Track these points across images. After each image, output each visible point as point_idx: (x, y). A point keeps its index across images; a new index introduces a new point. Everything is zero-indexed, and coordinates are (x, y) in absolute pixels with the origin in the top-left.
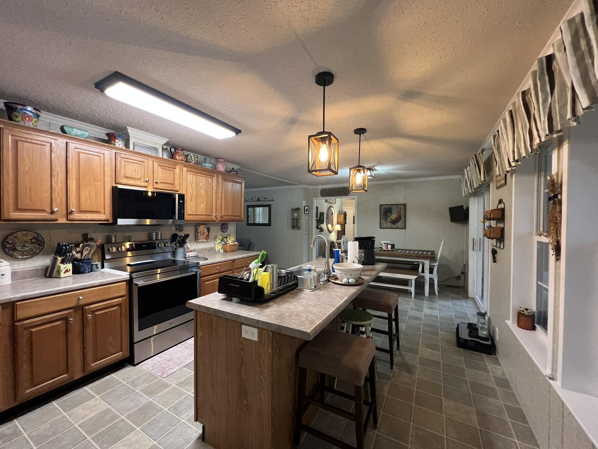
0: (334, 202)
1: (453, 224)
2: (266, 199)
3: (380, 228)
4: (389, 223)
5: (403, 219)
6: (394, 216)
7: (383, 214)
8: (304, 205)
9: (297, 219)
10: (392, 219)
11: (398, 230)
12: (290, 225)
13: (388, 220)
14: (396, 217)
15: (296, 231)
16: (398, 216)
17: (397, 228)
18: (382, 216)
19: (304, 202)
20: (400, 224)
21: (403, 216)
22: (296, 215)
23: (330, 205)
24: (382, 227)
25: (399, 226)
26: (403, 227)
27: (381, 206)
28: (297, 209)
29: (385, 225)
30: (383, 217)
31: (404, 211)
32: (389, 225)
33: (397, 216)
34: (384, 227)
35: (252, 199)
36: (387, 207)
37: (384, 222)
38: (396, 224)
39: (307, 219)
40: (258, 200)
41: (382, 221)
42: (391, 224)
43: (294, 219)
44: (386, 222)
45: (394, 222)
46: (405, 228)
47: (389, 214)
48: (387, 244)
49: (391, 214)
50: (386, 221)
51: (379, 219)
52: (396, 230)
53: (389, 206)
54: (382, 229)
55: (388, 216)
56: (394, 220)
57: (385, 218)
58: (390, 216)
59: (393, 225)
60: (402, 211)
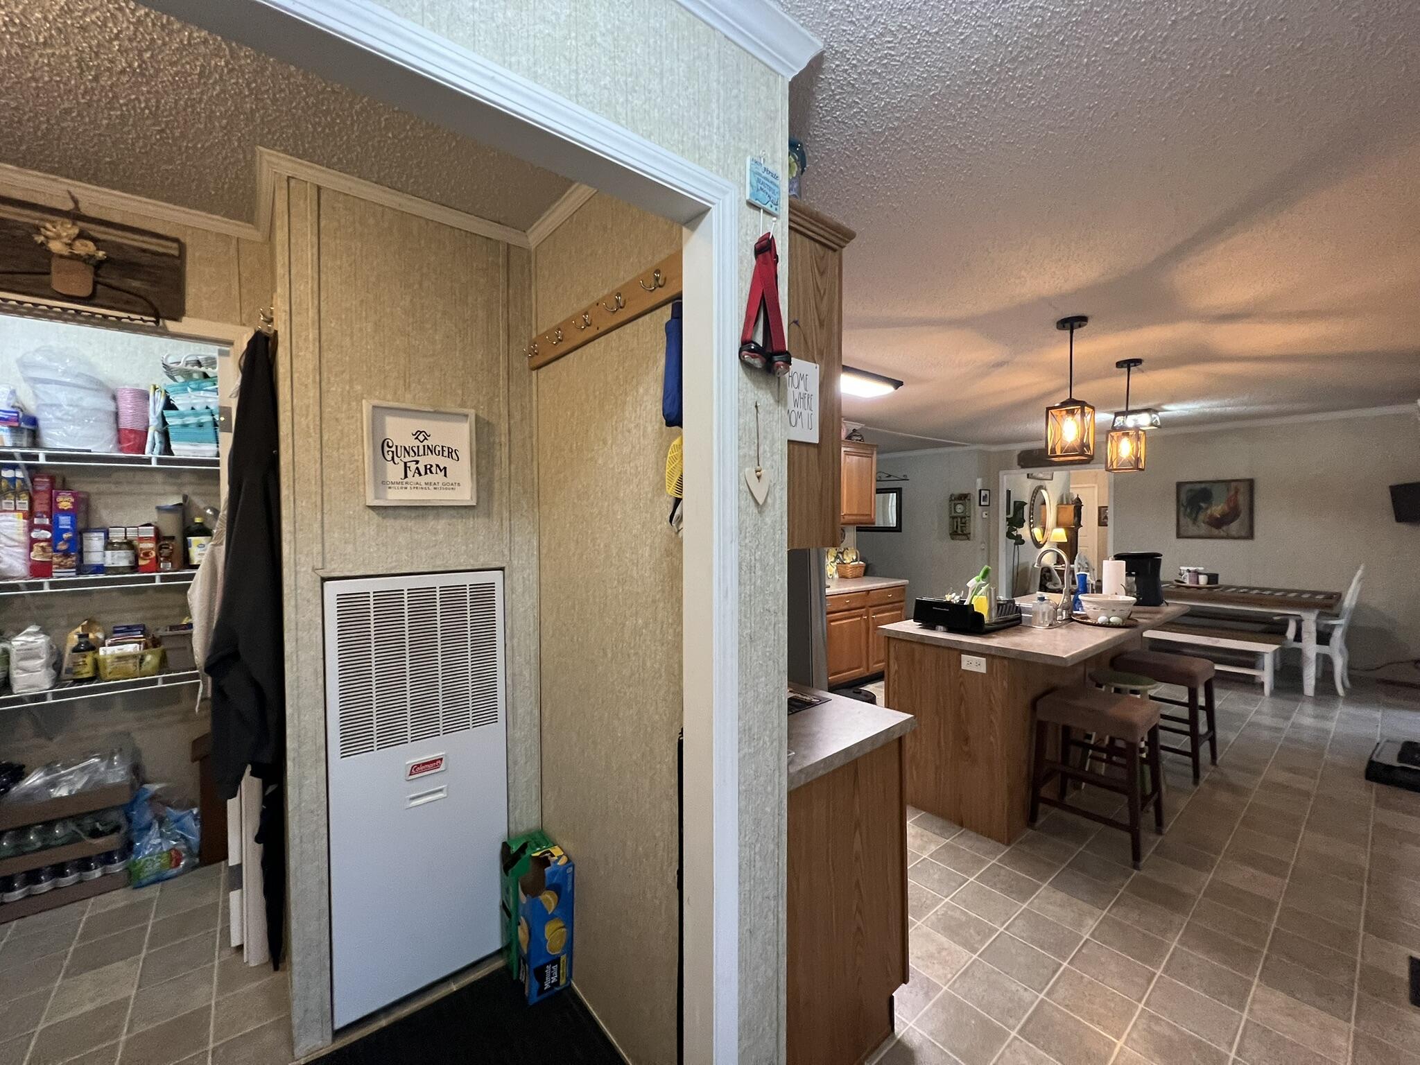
0: (1049, 477)
1: (1404, 527)
2: (890, 476)
3: (1179, 536)
4: (1204, 525)
5: (1244, 515)
6: (1217, 509)
7: (1185, 505)
8: (979, 487)
9: (962, 518)
10: (1211, 515)
11: (1231, 541)
12: (946, 530)
13: (1201, 517)
14: (1224, 512)
15: (961, 544)
16: (1231, 509)
17: (1228, 537)
18: (1182, 509)
19: (979, 481)
20: (1234, 527)
21: (1244, 508)
22: (960, 508)
23: (1039, 483)
24: (1182, 532)
25: (1234, 533)
26: (1243, 534)
27: (1179, 485)
28: (964, 497)
29: (1192, 530)
30: (1186, 511)
31: (1248, 496)
32: (1203, 528)
33: (1226, 508)
34: (1190, 534)
36: (1198, 487)
37: (1189, 521)
38: (1224, 528)
39: (985, 516)
41: (1182, 521)
42: (1209, 527)
43: (956, 517)
44: (1194, 523)
45: (1218, 522)
46: (1250, 535)
47: (1202, 505)
48: (1197, 573)
49: (1211, 504)
50: (1195, 520)
51: (1173, 515)
52: (1223, 541)
53: (1203, 486)
54: (1182, 540)
55: (1200, 508)
56: (1217, 519)
57: (1191, 513)
58: (1207, 509)
59: (1213, 529)
60: (1240, 497)
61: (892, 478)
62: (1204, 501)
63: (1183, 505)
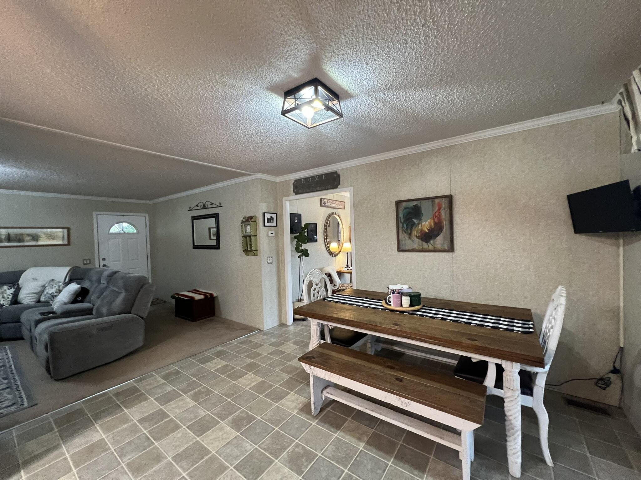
2: (212, 204)
3: (399, 250)
5: (446, 229)
6: (426, 224)
7: (402, 221)
8: (262, 210)
9: (251, 237)
10: (421, 230)
11: (437, 254)
13: (414, 233)
14: (431, 226)
15: (251, 258)
16: (435, 223)
17: (435, 250)
18: (401, 225)
19: (262, 205)
20: (439, 241)
21: (446, 223)
22: (248, 229)
24: (402, 247)
25: (439, 246)
26: (446, 247)
27: (398, 203)
28: (249, 220)
29: (408, 244)
30: (403, 227)
31: (448, 212)
32: (416, 243)
33: (433, 224)
34: (407, 248)
35: (197, 206)
37: (407, 237)
38: (432, 242)
39: (271, 235)
40: (204, 207)
41: (401, 235)
42: (421, 241)
43: (246, 237)
44: (410, 238)
45: (427, 237)
46: (451, 249)
47: (415, 221)
49: (421, 220)
51: (395, 231)
52: (432, 254)
53: (415, 203)
54: (401, 253)
55: (414, 224)
56: (426, 233)
57: (407, 229)
58: (418, 224)
59: (424, 243)
60: (443, 213)
61: (214, 206)
62: (417, 218)
63: (401, 222)
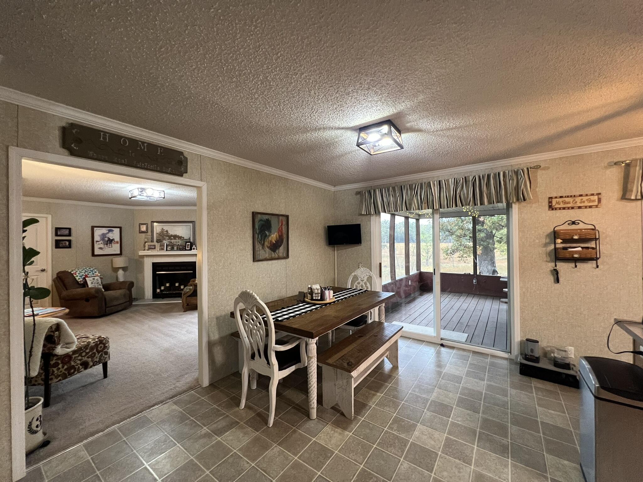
3: (254, 259)
4: (267, 250)
6: (274, 237)
7: (258, 232)
10: (271, 241)
11: (280, 261)
13: (266, 244)
14: (277, 238)
16: (279, 236)
17: (279, 258)
20: (282, 249)
21: (285, 236)
24: (257, 257)
25: (281, 255)
26: (285, 255)
30: (258, 238)
31: (286, 228)
32: (267, 253)
33: (277, 236)
34: (261, 258)
37: (261, 248)
38: (277, 251)
42: (270, 251)
45: (274, 247)
46: (287, 257)
47: (267, 232)
49: (270, 232)
51: (251, 242)
52: (276, 262)
54: (256, 263)
55: (266, 236)
56: (274, 244)
57: (261, 240)
58: (269, 235)
59: (272, 252)
60: (283, 227)
63: (256, 233)
